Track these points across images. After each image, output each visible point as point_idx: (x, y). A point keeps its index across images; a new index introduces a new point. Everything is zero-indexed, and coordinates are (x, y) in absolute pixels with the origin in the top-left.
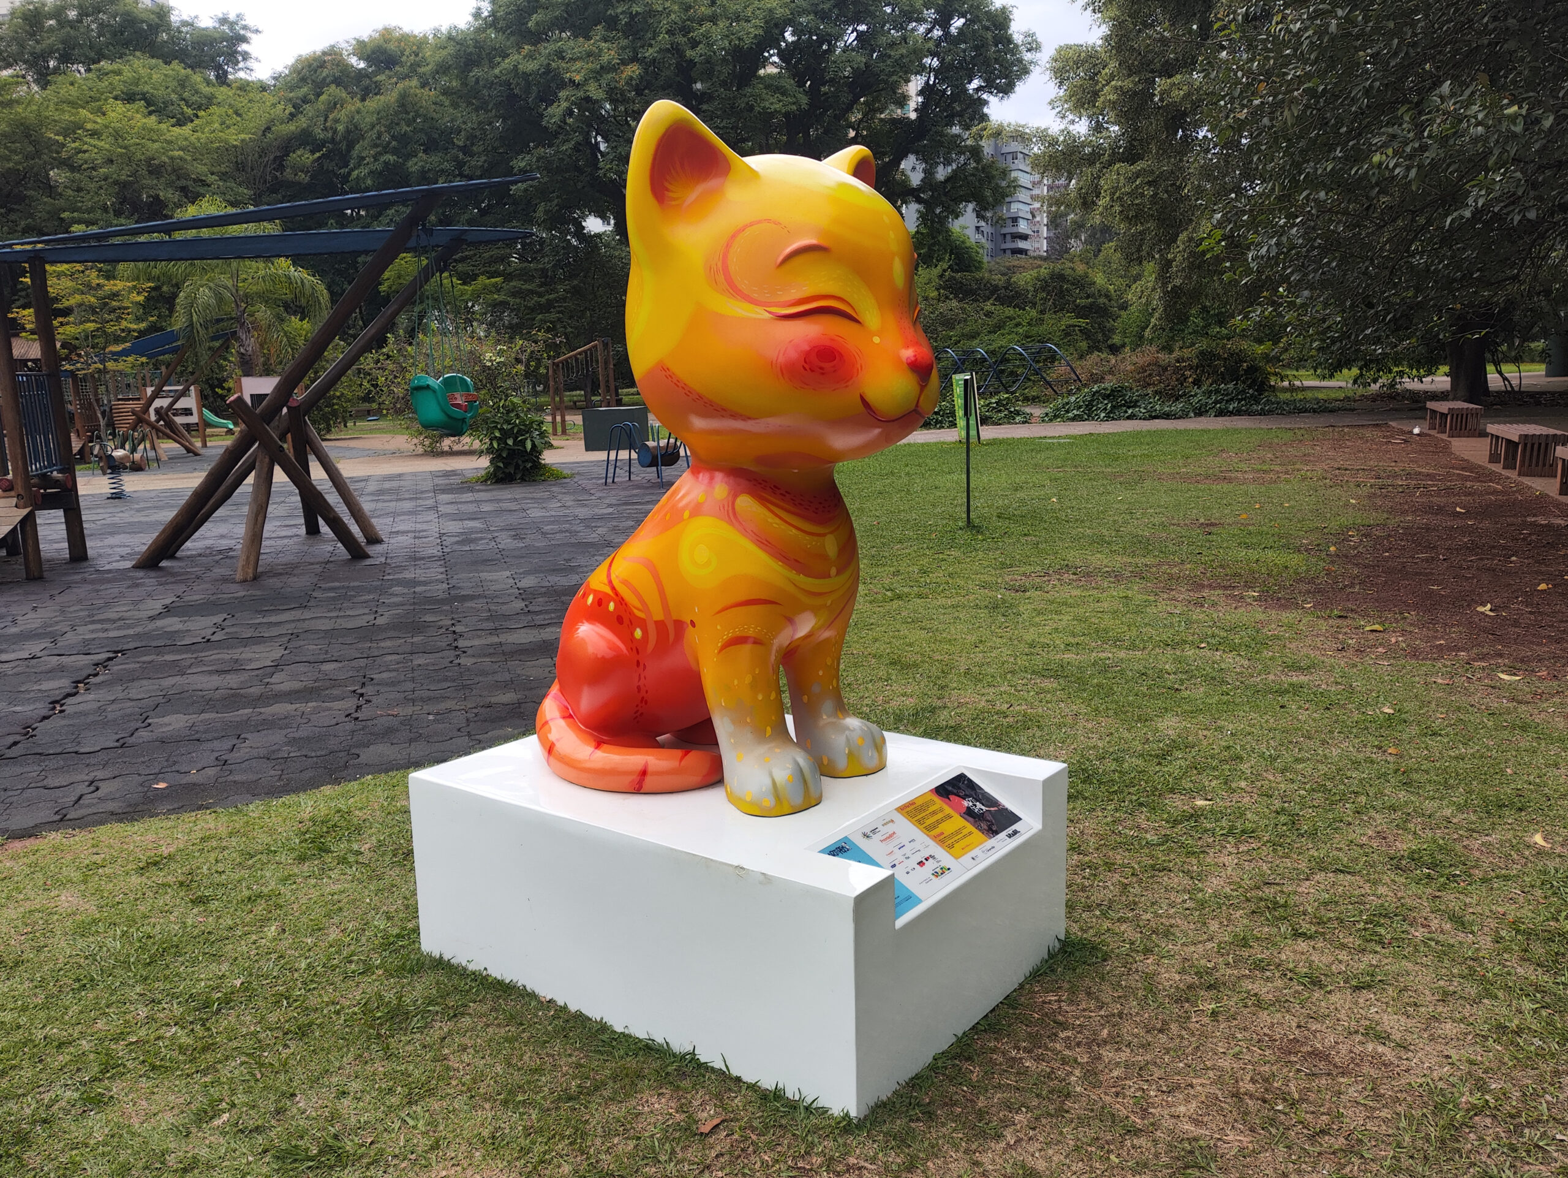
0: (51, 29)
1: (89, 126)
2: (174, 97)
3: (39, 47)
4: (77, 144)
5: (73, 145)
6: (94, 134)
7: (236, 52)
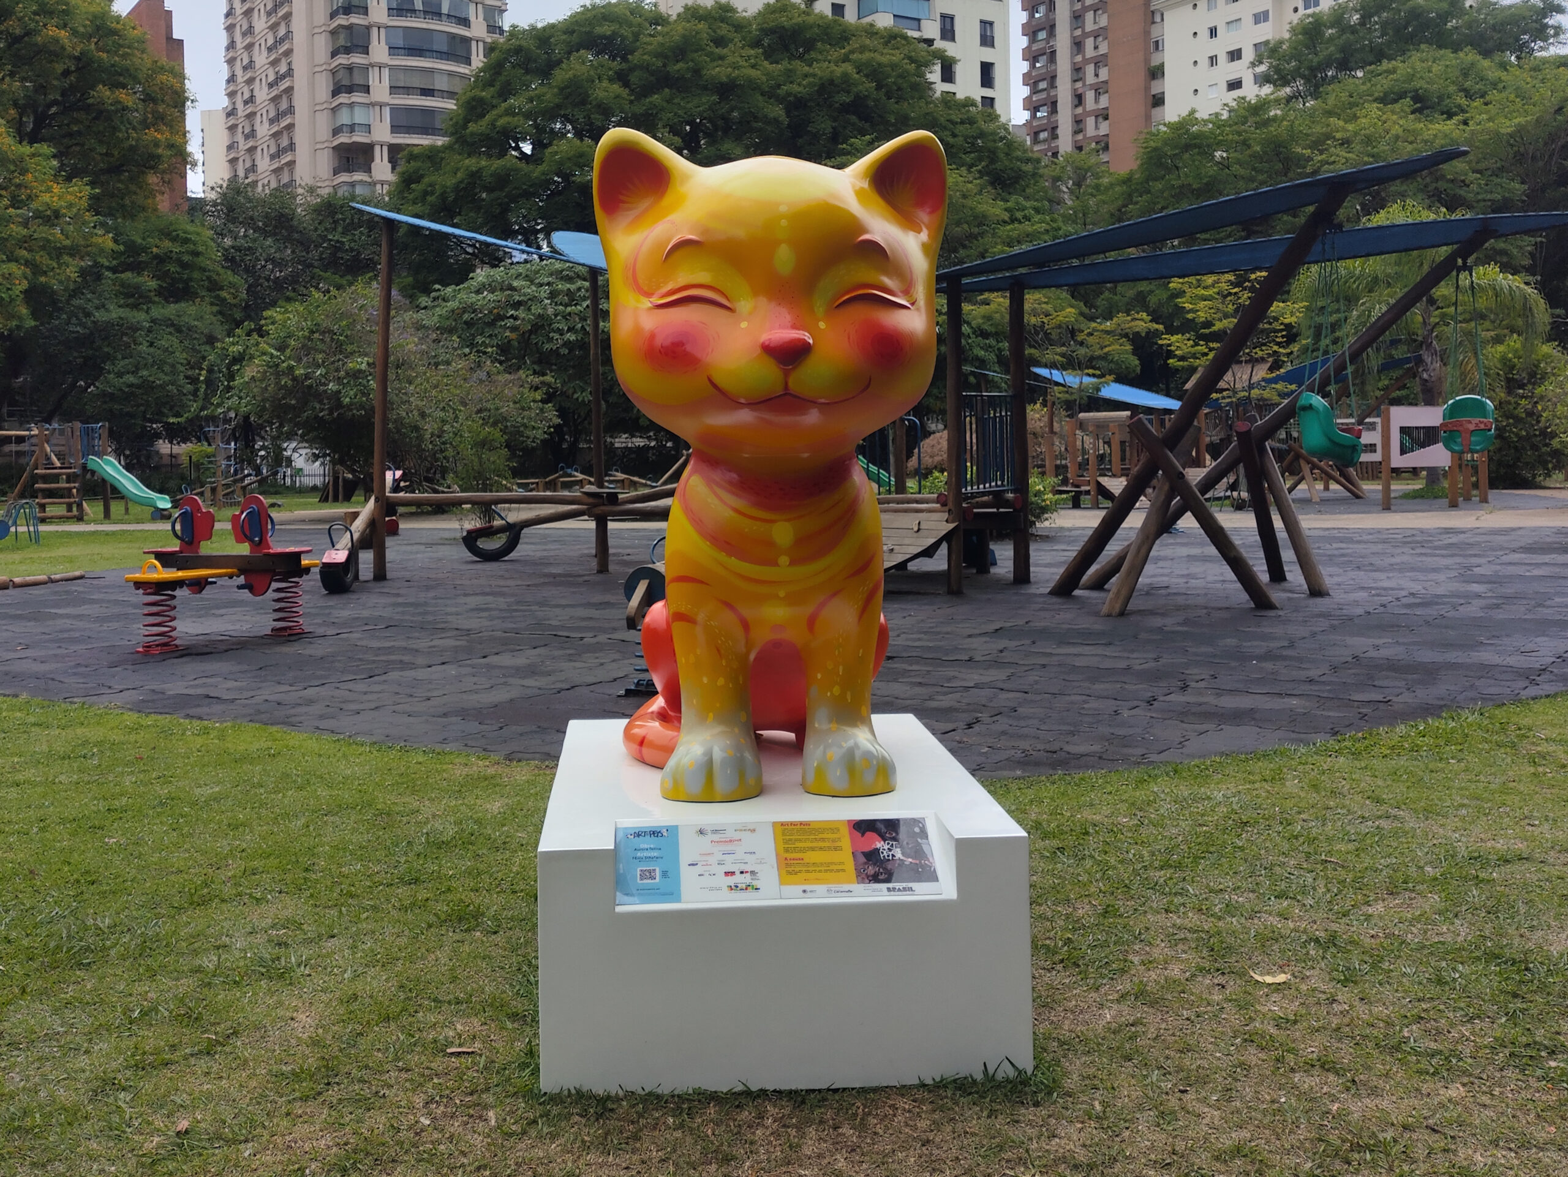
0: (1331, 39)
1: (1338, 135)
2: (1452, 89)
3: (1316, 60)
4: (1324, 156)
5: (1319, 158)
6: (1345, 143)
7: (1546, 26)
